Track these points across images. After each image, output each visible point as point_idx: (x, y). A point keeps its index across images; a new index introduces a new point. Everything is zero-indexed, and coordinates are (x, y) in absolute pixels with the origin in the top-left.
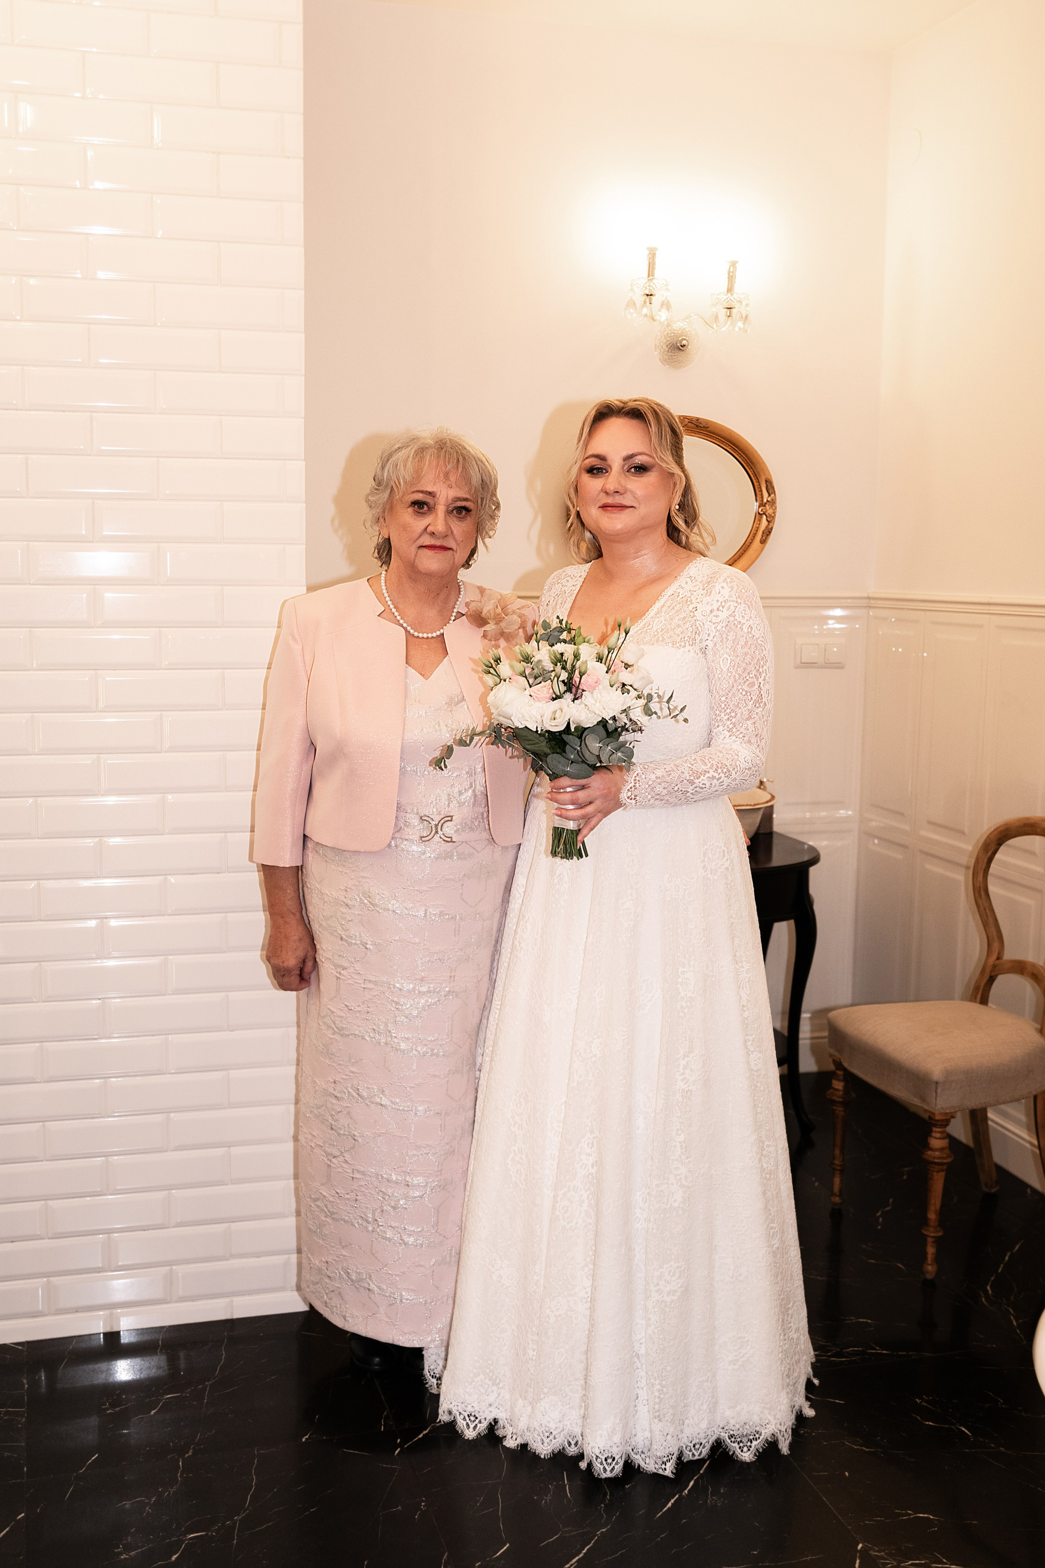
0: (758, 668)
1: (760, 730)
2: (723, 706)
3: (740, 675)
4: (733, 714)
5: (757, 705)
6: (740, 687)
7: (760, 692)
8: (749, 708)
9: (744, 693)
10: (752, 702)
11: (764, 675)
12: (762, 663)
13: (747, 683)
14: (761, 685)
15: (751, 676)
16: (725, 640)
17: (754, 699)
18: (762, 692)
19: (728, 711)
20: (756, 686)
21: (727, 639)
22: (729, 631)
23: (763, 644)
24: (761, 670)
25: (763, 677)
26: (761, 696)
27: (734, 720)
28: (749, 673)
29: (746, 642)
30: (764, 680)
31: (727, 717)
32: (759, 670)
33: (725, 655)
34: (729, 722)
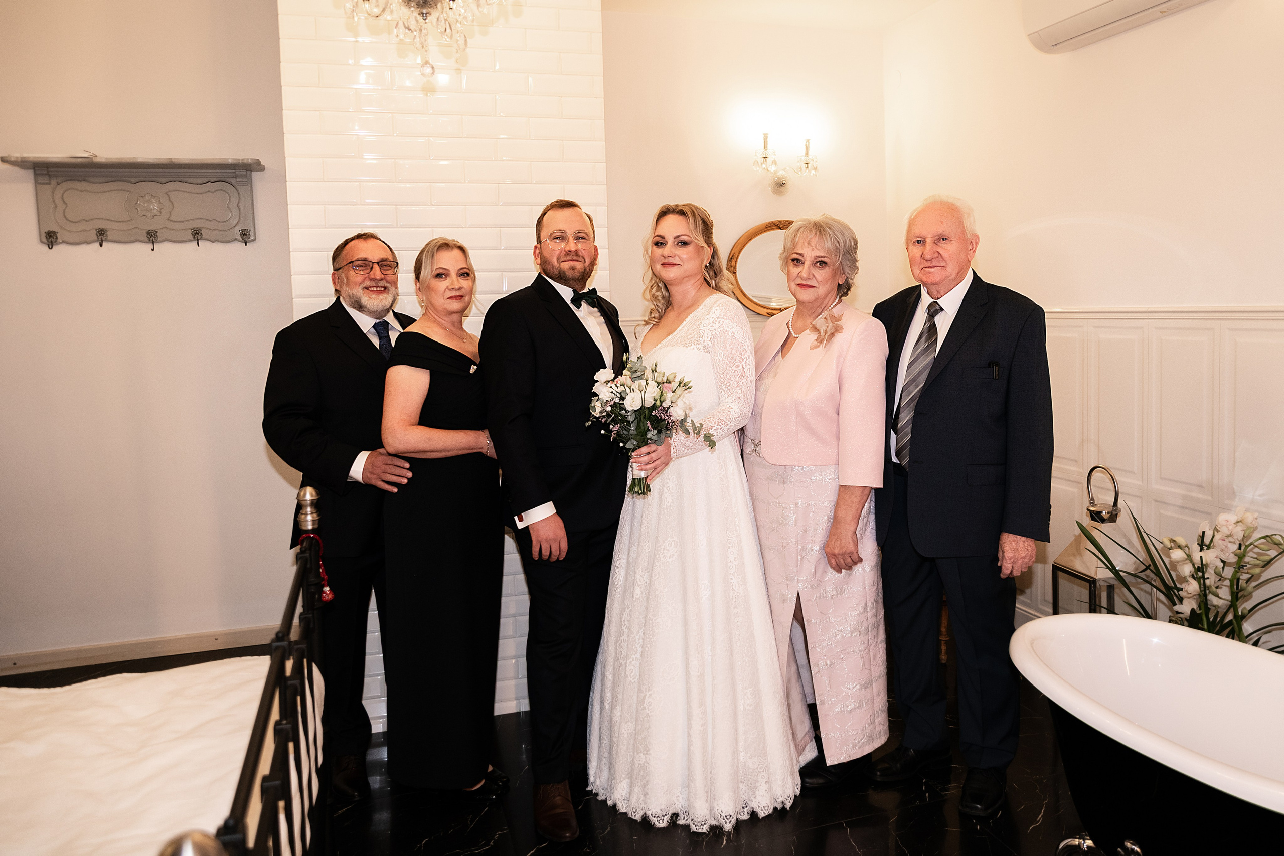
0: (740, 356)
1: (745, 392)
2: (722, 380)
3: (730, 362)
4: (728, 384)
5: (742, 378)
6: (730, 368)
7: (743, 370)
8: (737, 380)
9: (733, 371)
10: (738, 376)
11: (745, 360)
12: (743, 353)
13: (735, 365)
14: (744, 366)
15: (737, 361)
16: (719, 342)
17: (740, 374)
18: (745, 370)
19: (725, 383)
20: (741, 367)
21: (721, 341)
22: (721, 337)
23: (743, 342)
24: (743, 357)
25: (744, 361)
26: (744, 372)
27: (729, 388)
28: (735, 360)
29: (732, 342)
30: (746, 362)
31: (725, 386)
32: (741, 357)
33: (720, 351)
34: (727, 389)
